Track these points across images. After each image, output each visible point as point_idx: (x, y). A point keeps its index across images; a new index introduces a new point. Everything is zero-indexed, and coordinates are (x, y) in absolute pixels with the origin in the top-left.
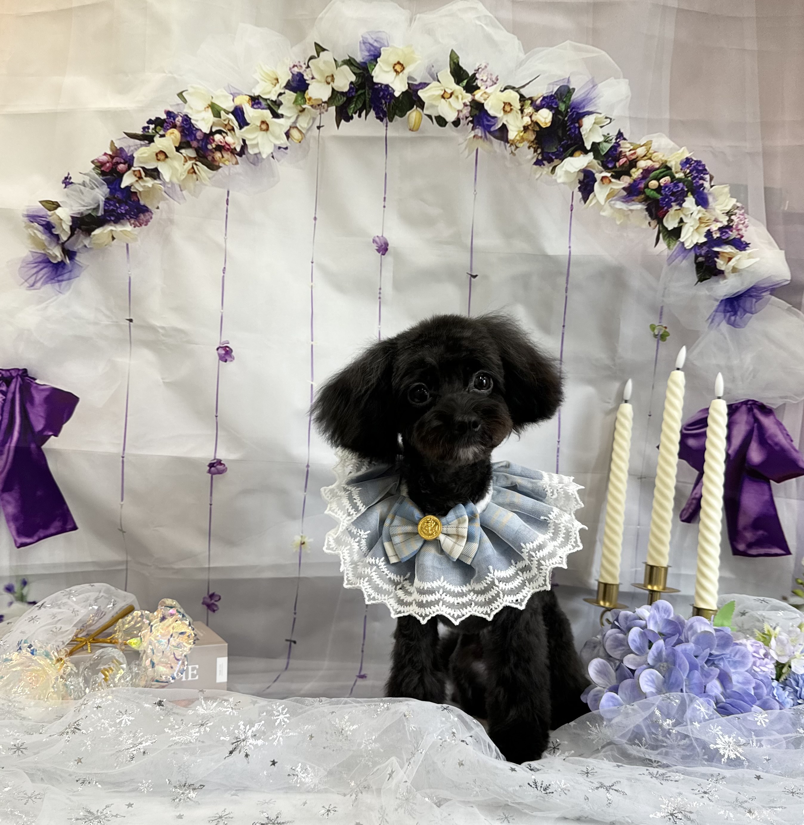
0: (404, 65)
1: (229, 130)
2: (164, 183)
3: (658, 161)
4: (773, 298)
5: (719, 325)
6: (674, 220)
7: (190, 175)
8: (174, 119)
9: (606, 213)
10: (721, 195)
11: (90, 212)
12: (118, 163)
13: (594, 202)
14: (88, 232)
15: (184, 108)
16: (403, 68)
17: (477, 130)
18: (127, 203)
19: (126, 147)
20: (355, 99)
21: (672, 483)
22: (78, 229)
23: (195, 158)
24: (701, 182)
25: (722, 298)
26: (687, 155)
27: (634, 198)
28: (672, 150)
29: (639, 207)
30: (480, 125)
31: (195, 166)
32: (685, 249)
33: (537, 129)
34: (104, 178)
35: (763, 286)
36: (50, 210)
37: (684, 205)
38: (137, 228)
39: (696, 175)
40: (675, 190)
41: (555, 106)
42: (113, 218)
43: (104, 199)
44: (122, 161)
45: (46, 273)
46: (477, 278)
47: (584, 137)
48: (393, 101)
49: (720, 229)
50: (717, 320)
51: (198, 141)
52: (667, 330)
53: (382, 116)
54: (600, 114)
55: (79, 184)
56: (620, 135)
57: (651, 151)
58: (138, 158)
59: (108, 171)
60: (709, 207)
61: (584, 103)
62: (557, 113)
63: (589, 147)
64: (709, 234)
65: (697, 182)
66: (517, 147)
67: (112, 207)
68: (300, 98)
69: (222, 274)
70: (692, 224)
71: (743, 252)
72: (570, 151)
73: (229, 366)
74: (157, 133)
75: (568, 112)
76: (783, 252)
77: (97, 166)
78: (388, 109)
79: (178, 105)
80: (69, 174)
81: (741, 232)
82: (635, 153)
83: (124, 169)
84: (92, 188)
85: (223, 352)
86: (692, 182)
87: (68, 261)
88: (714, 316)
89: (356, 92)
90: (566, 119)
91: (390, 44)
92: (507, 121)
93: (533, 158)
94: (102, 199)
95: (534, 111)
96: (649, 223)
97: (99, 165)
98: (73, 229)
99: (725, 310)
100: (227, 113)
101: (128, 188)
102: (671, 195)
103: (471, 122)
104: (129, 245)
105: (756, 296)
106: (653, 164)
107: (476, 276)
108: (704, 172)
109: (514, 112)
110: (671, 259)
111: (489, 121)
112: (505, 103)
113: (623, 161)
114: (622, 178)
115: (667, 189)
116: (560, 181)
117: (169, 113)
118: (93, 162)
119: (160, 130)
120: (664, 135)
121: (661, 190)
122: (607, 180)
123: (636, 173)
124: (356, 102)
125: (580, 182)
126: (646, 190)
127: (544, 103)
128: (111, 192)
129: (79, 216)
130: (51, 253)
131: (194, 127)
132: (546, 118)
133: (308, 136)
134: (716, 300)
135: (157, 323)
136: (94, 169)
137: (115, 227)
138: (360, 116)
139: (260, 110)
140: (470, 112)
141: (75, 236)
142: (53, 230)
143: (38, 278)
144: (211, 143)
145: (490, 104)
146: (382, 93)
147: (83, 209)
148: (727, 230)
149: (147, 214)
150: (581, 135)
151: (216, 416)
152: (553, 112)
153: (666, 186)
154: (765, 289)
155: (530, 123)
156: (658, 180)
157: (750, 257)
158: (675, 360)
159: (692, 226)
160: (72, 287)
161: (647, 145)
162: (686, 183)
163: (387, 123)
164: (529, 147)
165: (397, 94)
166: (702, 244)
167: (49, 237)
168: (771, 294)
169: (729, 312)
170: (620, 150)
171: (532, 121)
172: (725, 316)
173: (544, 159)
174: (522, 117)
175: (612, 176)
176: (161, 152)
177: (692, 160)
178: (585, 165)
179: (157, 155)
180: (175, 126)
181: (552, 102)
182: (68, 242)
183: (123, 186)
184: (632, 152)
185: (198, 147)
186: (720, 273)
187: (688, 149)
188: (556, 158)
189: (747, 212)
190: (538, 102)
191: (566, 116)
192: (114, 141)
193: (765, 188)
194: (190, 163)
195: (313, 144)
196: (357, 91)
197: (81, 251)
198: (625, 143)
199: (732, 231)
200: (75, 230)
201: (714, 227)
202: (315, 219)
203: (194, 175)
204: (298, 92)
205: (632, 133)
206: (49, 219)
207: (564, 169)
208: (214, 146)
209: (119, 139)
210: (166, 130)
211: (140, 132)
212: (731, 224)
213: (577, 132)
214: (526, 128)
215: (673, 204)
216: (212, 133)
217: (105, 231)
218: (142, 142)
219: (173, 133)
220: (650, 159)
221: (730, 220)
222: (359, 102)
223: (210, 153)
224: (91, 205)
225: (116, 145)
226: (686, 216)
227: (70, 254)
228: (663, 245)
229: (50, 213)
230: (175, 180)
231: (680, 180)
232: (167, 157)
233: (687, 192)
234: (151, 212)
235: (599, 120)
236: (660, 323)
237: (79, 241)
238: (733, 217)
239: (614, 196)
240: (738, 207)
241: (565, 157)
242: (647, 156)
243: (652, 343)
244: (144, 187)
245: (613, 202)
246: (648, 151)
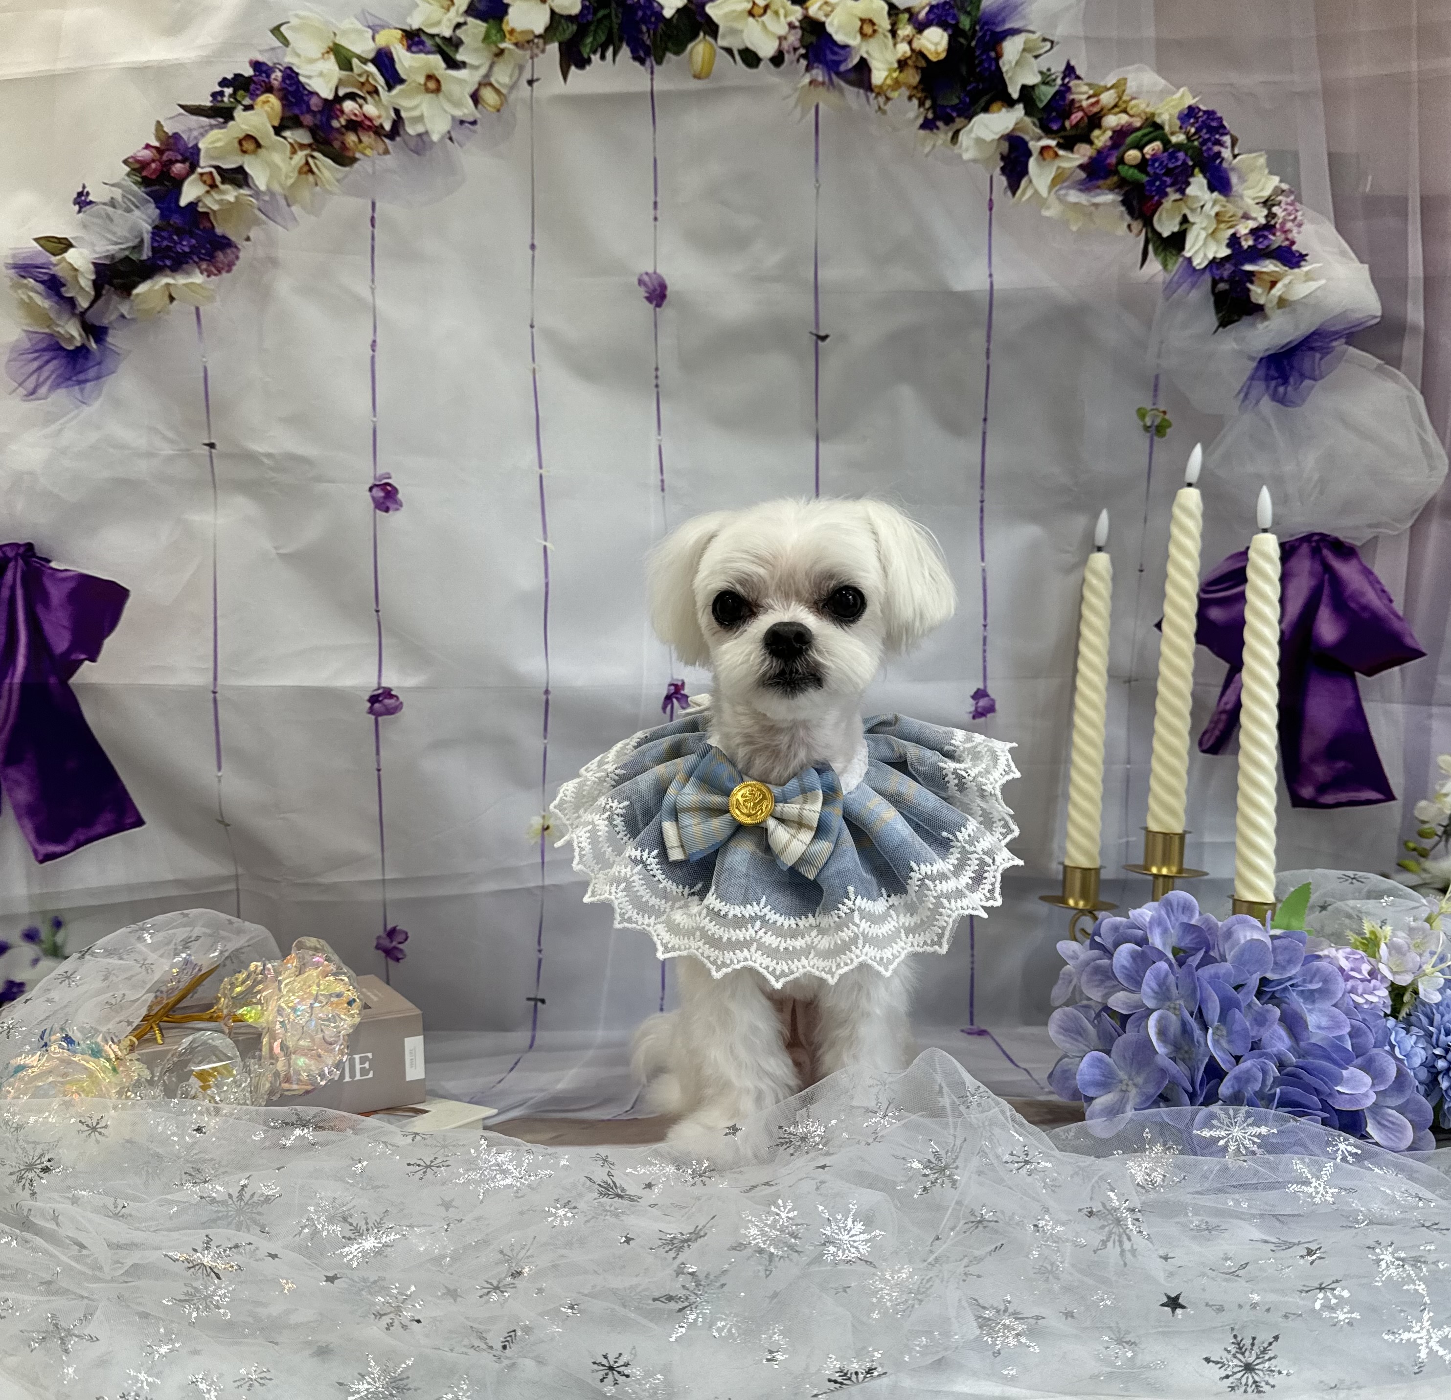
1: (369, 93)
2: (257, 194)
3: (1139, 115)
4: (1351, 349)
5: (1258, 402)
6: (1173, 218)
7: (304, 176)
8: (268, 76)
9: (1052, 211)
10: (1252, 171)
11: (127, 253)
12: (172, 162)
13: (1029, 193)
14: (126, 290)
15: (285, 55)
17: (814, 72)
18: (191, 235)
19: (183, 132)
20: (592, 28)
21: (1186, 686)
22: (107, 287)
23: (310, 145)
24: (1216, 148)
25: (1261, 355)
26: (1190, 101)
27: (1101, 182)
28: (1163, 94)
29: (1108, 198)
30: (820, 62)
31: (310, 160)
32: (1194, 270)
33: (923, 64)
34: (149, 189)
35: (1333, 329)
36: (55, 255)
37: (1189, 191)
38: (213, 277)
39: (1207, 136)
40: (1171, 166)
41: (953, 22)
42: (168, 263)
43: (150, 228)
44: (180, 157)
45: (56, 369)
46: (828, 340)
47: (1006, 77)
48: (661, 25)
49: (1253, 232)
50: (1254, 394)
51: (314, 113)
52: (1167, 417)
53: (642, 54)
54: (1033, 32)
55: (105, 204)
56: (1070, 71)
57: (1125, 98)
58: (207, 149)
59: (154, 177)
60: (1233, 193)
61: (1003, 14)
62: (956, 35)
63: (1015, 95)
64: (1234, 241)
65: (1210, 149)
66: (888, 99)
67: (165, 243)
68: (494, 32)
69: (371, 352)
70: (1204, 225)
71: (1296, 270)
72: (982, 102)
73: (394, 519)
74: (239, 102)
75: (975, 31)
76: (1366, 266)
77: (133, 169)
78: (654, 42)
79: (273, 49)
80: (84, 187)
81: (1290, 236)
82: (1097, 102)
83: (184, 172)
84: (129, 210)
85: (382, 494)
86: (1201, 149)
87: (93, 345)
88: (1249, 387)
89: (595, 13)
90: (973, 43)
92: (867, 52)
93: (917, 117)
94: (147, 228)
95: (914, 31)
96: (1129, 226)
97: (137, 167)
98: (98, 285)
99: (1267, 375)
100: (364, 61)
101: (192, 205)
102: (1165, 174)
103: (803, 56)
104: (201, 309)
105: (1322, 348)
106: (1131, 120)
107: (826, 337)
108: (1221, 131)
109: (879, 36)
110: (1170, 288)
111: (835, 53)
112: (863, 21)
113: (1076, 116)
114: (1076, 148)
115: (1157, 165)
116: (966, 156)
117: (257, 65)
118: (125, 162)
119: (244, 97)
120: (1147, 68)
121: (1147, 165)
122: (1051, 153)
123: (1101, 138)
124: (595, 32)
125: (1003, 158)
126: (1120, 167)
127: (932, 16)
128: (162, 216)
129: (107, 262)
130: (62, 331)
131: (305, 89)
132: (936, 44)
133: (512, 97)
134: (1251, 358)
135: (258, 447)
136: (128, 175)
137: (174, 278)
138: (603, 57)
139: (422, 56)
140: (802, 40)
141: (103, 299)
142: (63, 289)
143: (41, 379)
144: (337, 118)
145: (836, 22)
146: (640, 13)
147: (113, 249)
148: (1266, 233)
149: (229, 251)
150: (1001, 73)
151: (377, 611)
152: (950, 32)
153: (1155, 158)
154: (1336, 335)
155: (909, 53)
156: (1141, 148)
157: (1308, 277)
158: (1183, 470)
159: (1204, 229)
160: (105, 390)
161: (1119, 86)
162: (1190, 152)
163: (652, 68)
164: (910, 98)
165: (668, 13)
166: (1222, 259)
167: (57, 303)
168: (1347, 343)
169: (1273, 378)
170: (1072, 97)
171: (912, 50)
172: (1268, 387)
173: (937, 117)
174: (895, 45)
175: (1059, 145)
176: (249, 137)
177: (1200, 110)
178: (1011, 127)
179: (240, 142)
180: (269, 89)
181: (947, 15)
182: (92, 310)
183: (183, 202)
184: (1093, 100)
185: (315, 125)
186: (1258, 310)
187: (1191, 90)
188: (959, 116)
189: (1298, 199)
190: (922, 15)
191: (972, 39)
192: (162, 123)
193: (1330, 155)
194: (301, 155)
195: (522, 114)
196: (595, 11)
197: (115, 325)
198: (1078, 85)
199: (1274, 235)
200: (102, 288)
201: (1243, 229)
202: (533, 247)
203: (311, 178)
204: (491, 21)
205: (1090, 66)
206: (55, 270)
207: (973, 135)
208: (343, 122)
209: (171, 118)
210: (254, 96)
211: (207, 102)
212: (1273, 222)
213: (993, 68)
214: (902, 64)
215: (1169, 190)
216: (338, 100)
217: (157, 287)
218: (213, 121)
219: (268, 102)
220: (1125, 111)
221: (1271, 215)
222: (600, 33)
223: (337, 136)
224: (127, 240)
225: (166, 129)
226: (1193, 210)
227: (97, 332)
228: (1154, 265)
229: (54, 259)
230: (276, 188)
231: (1179, 147)
232: (258, 145)
233: (1193, 167)
234: (236, 247)
235: (1031, 45)
236: (1154, 404)
237: (111, 307)
238: (1275, 209)
239: (1064, 181)
240: (1283, 191)
241: (975, 114)
242: (1119, 107)
243: (1141, 441)
244: (220, 202)
245: (1062, 192)
246: (1120, 98)
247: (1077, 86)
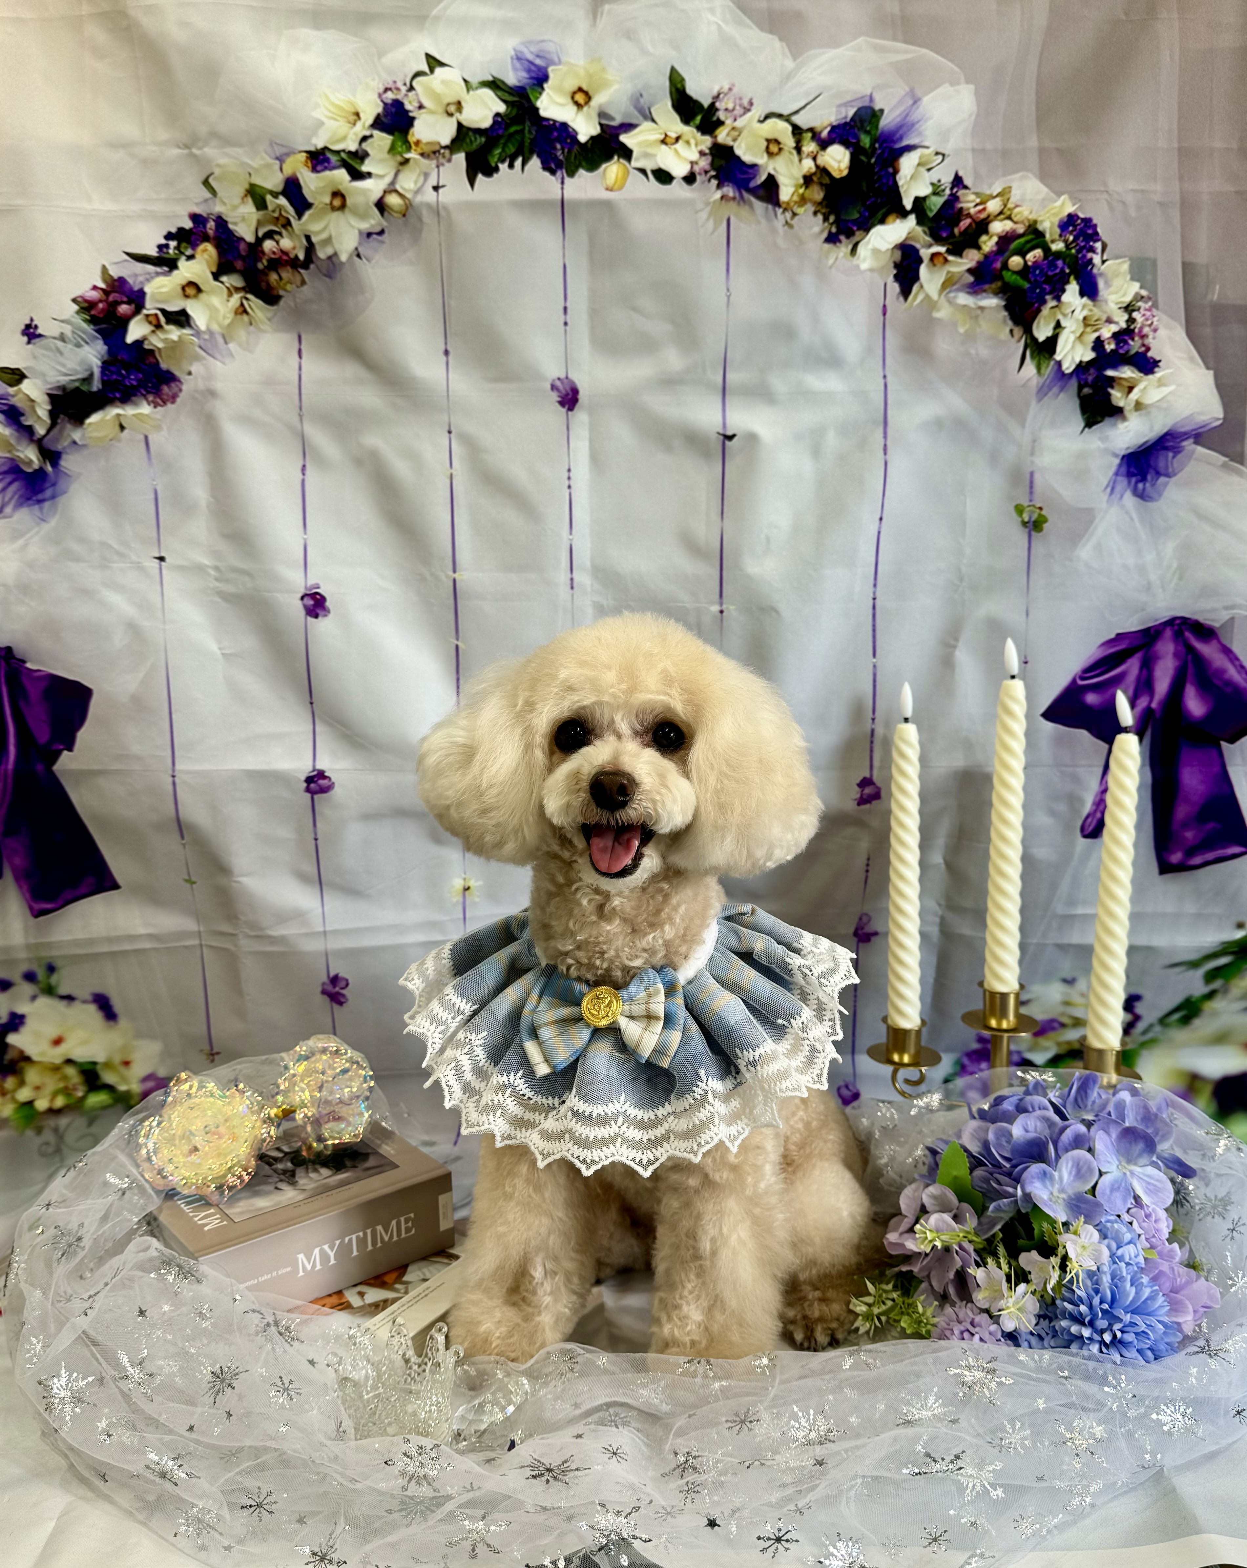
0: (591, 93)
1: (282, 226)
2: (198, 333)
3: (1022, 222)
4: (1198, 448)
5: (1121, 497)
6: (1048, 324)
7: (239, 317)
8: (205, 227)
9: (943, 313)
10: (1117, 276)
11: (77, 384)
12: (117, 303)
13: (920, 297)
14: (79, 419)
15: (217, 206)
16: (588, 97)
17: (724, 188)
18: (138, 369)
19: (129, 276)
20: (502, 141)
22: (62, 416)
23: (243, 288)
24: (1090, 255)
25: (1123, 453)
26: (1069, 209)
27: (987, 287)
28: (1044, 202)
29: (992, 302)
30: (730, 181)
31: (244, 302)
32: (1063, 372)
33: (826, 181)
34: (97, 327)
35: (1181, 430)
36: (11, 385)
37: (1065, 298)
38: (159, 407)
39: (1082, 244)
40: (1049, 273)
41: (854, 142)
42: (118, 395)
43: (99, 363)
44: (125, 299)
45: (18, 490)
46: (734, 439)
48: (575, 147)
49: (1115, 336)
50: (1118, 488)
51: (241, 257)
52: (1043, 512)
53: (553, 166)
54: (926, 147)
55: (54, 338)
56: (958, 182)
57: (1010, 205)
58: (153, 294)
59: (102, 315)
60: (1099, 298)
61: (900, 132)
62: (856, 153)
63: (909, 207)
64: (1098, 345)
65: (1083, 256)
66: (794, 213)
67: (114, 377)
68: (400, 143)
69: (301, 476)
70: (1073, 329)
71: (1151, 376)
72: (879, 215)
73: (324, 624)
74: (182, 253)
75: (874, 149)
76: (1212, 372)
77: (82, 308)
78: (567, 159)
79: (206, 201)
80: (32, 320)
81: (1146, 342)
82: (984, 209)
83: (129, 312)
84: (78, 345)
85: (312, 603)
86: (1076, 256)
87: (49, 468)
88: (1114, 482)
89: (506, 128)
90: (873, 161)
91: (564, 59)
92: (774, 169)
93: (822, 232)
94: (96, 361)
95: (818, 148)
96: (1010, 332)
97: (86, 306)
98: (53, 415)
99: (1128, 472)
100: (276, 195)
101: (138, 343)
102: (1043, 282)
104: (150, 437)
105: (1173, 447)
106: (1015, 226)
107: (734, 436)
108: (1094, 238)
110: (1042, 391)
111: (744, 173)
112: (768, 140)
113: (964, 223)
114: (965, 253)
115: (1037, 272)
116: (864, 266)
117: (195, 217)
118: (74, 301)
119: (187, 249)
120: (1030, 175)
121: (1028, 272)
122: (941, 259)
123: (988, 244)
124: (505, 145)
125: (896, 266)
126: (1004, 273)
127: (833, 136)
128: (110, 352)
129: (60, 393)
130: (22, 456)
131: (234, 235)
132: (839, 162)
133: (418, 202)
134: (1115, 456)
136: (78, 313)
137: (123, 409)
138: (512, 166)
139: (328, 173)
140: (712, 163)
141: (58, 427)
142: (22, 418)
143: (7, 499)
145: (742, 148)
147: (64, 380)
148: (1126, 337)
149: (172, 384)
150: (897, 187)
152: (851, 150)
153: (1036, 266)
154: (1185, 436)
155: (814, 170)
156: (1023, 255)
157: (1161, 383)
159: (1072, 333)
160: (59, 509)
161: (1003, 194)
162: (1068, 260)
163: (563, 178)
164: (815, 213)
165: (582, 139)
166: (1088, 362)
167: (17, 431)
168: (1195, 443)
169: (1133, 476)
170: (960, 205)
171: (817, 167)
172: (1129, 483)
173: (839, 231)
174: (800, 161)
175: (949, 251)
176: (190, 283)
177: (1077, 218)
178: (904, 236)
179: (183, 289)
180: (206, 239)
181: (849, 135)
182: (48, 437)
183: (129, 340)
185: (246, 268)
186: (1117, 412)
187: (1070, 199)
188: (857, 227)
189: (1155, 306)
190: (824, 135)
191: (872, 157)
192: (108, 267)
193: (1184, 264)
194: (237, 298)
195: (428, 220)
196: (508, 126)
197: (68, 450)
198: (966, 194)
199: (1132, 339)
200: (58, 417)
201: (1106, 333)
202: (446, 353)
203: (244, 316)
204: (396, 133)
205: (977, 176)
206: (14, 401)
207: (870, 246)
208: (264, 262)
209: (116, 263)
210: (194, 246)
211: (153, 252)
212: (1132, 327)
213: (891, 183)
214: (807, 180)
215: (1046, 298)
216: (258, 240)
217: (108, 417)
218: (159, 269)
219: (206, 250)
220: (1009, 218)
221: (1131, 320)
222: (510, 146)
223: (262, 275)
224: (77, 373)
225: (112, 273)
226: (1065, 316)
227: (52, 456)
228: (1030, 368)
229: (11, 390)
230: (215, 327)
231: (1058, 255)
232: (199, 290)
233: (1068, 275)
234: (180, 381)
235: (923, 160)
236: (1031, 501)
237: (65, 434)
238: (1135, 315)
239: (954, 284)
240: (1142, 297)
241: (873, 226)
242: (1004, 214)
243: (1019, 536)
244: (165, 341)
245: (952, 295)
246: (1005, 206)
247: (964, 195)
